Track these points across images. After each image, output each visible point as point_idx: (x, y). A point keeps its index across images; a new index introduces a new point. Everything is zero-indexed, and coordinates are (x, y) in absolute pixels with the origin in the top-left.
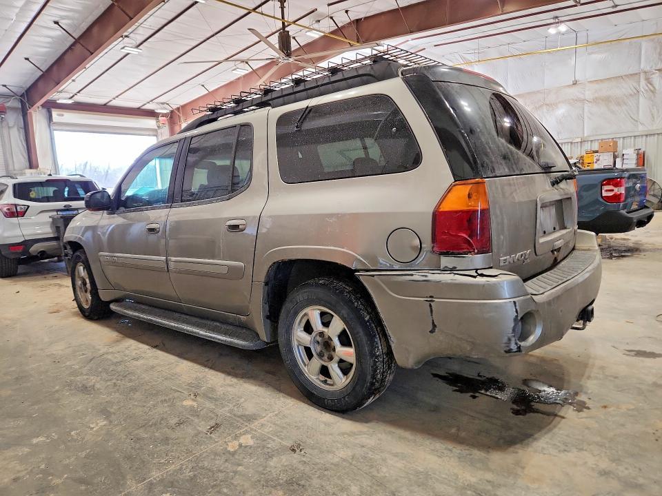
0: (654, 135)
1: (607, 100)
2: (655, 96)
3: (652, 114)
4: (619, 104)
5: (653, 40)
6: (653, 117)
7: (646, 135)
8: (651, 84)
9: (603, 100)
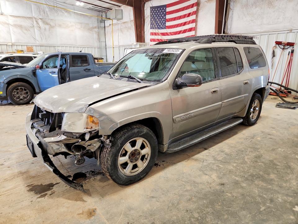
0: (43, 46)
1: (21, 27)
2: (41, 29)
3: (41, 37)
4: (26, 30)
5: (36, 5)
6: (42, 39)
7: (40, 46)
8: (38, 24)
9: (19, 26)
